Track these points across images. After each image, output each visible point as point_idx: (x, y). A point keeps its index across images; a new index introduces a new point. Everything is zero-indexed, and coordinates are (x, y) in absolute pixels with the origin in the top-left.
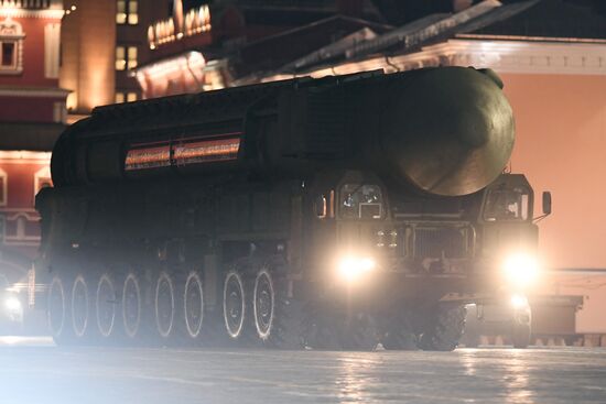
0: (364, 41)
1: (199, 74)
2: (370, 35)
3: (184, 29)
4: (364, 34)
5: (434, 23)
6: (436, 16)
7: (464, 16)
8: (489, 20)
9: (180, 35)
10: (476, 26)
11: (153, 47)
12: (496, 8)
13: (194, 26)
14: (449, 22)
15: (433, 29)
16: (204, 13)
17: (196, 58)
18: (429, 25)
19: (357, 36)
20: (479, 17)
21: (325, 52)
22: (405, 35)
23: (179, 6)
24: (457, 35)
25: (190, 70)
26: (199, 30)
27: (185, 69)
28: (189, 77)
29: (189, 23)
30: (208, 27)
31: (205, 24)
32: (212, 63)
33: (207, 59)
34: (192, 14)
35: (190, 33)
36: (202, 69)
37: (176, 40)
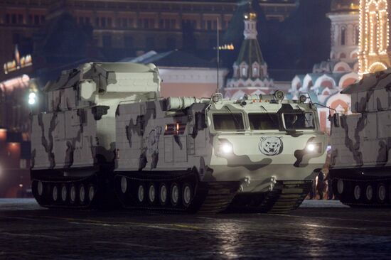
1: (27, 84)
3: (20, 65)
7: (141, 58)
9: (18, 68)
11: (6, 73)
12: (154, 56)
13: (24, 63)
16: (28, 58)
17: (26, 78)
23: (17, 55)
25: (23, 83)
26: (27, 65)
27: (21, 82)
28: (22, 85)
29: (22, 62)
30: (30, 64)
31: (29, 62)
32: (33, 79)
33: (30, 78)
34: (23, 58)
35: (22, 66)
36: (28, 82)
37: (17, 70)
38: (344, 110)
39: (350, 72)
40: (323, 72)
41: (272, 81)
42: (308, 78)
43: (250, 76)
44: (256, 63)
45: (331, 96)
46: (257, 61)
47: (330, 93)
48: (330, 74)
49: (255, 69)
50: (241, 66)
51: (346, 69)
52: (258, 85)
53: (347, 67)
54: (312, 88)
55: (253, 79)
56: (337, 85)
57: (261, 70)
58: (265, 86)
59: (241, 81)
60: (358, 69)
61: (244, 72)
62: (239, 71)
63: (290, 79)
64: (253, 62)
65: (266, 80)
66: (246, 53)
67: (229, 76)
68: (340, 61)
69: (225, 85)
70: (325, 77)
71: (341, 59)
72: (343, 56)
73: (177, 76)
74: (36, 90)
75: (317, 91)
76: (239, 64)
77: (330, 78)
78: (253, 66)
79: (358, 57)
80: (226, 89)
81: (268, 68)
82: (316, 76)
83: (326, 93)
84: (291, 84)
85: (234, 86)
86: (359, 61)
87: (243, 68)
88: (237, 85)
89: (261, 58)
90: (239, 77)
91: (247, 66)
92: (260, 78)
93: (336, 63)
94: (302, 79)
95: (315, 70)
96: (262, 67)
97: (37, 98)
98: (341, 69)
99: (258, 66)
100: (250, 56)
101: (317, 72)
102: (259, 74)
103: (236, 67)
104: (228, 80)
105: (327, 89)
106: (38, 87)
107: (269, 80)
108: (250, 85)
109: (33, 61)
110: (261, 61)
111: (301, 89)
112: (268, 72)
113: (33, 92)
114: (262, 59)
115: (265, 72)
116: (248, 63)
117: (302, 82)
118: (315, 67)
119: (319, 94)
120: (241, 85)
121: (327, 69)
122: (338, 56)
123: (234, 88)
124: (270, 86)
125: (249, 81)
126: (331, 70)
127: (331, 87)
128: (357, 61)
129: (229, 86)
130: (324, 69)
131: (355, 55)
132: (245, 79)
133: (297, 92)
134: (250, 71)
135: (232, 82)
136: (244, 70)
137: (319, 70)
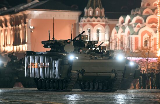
0: (4, 10)
2: (6, 9)
4: (4, 9)
5: (22, 6)
6: (22, 4)
7: (30, 4)
8: (36, 5)
10: (33, 7)
12: (38, 2)
14: (26, 6)
15: (22, 7)
18: (21, 6)
19: (2, 9)
20: (34, 5)
22: (15, 9)
24: (28, 9)
38: (149, 36)
39: (153, 14)
40: (137, 14)
41: (107, 19)
42: (128, 18)
43: (94, 16)
44: (98, 8)
45: (141, 28)
46: (99, 7)
47: (141, 27)
48: (141, 15)
49: (97, 12)
50: (89, 10)
51: (150, 13)
52: (99, 21)
53: (151, 11)
54: (130, 24)
55: (96, 17)
56: (145, 22)
57: (101, 13)
58: (103, 22)
59: (89, 19)
60: (157, 13)
61: (91, 13)
62: (87, 13)
63: (118, 18)
64: (96, 8)
65: (103, 18)
66: (92, 3)
67: (82, 16)
68: (146, 8)
69: (79, 21)
70: (138, 17)
71: (148, 7)
72: (149, 5)
73: (51, 15)
75: (133, 25)
76: (88, 9)
77: (141, 18)
78: (96, 9)
79: (157, 6)
80: (80, 23)
81: (105, 11)
82: (133, 17)
83: (139, 27)
84: (118, 21)
85: (84, 22)
86: (158, 8)
87: (90, 11)
88: (87, 21)
89: (100, 5)
90: (88, 16)
91: (92, 10)
92: (100, 17)
93: (144, 9)
94: (125, 18)
95: (132, 12)
96: (102, 10)
98: (147, 12)
99: (99, 10)
100: (94, 4)
101: (133, 14)
102: (99, 15)
103: (86, 10)
104: (81, 18)
105: (139, 24)
107: (105, 19)
108: (94, 21)
110: (101, 7)
111: (124, 24)
112: (105, 13)
114: (102, 6)
115: (103, 14)
116: (93, 8)
117: (125, 20)
118: (132, 11)
119: (134, 27)
120: (89, 21)
121: (139, 12)
122: (146, 5)
123: (85, 23)
124: (106, 22)
125: (94, 19)
126: (142, 13)
127: (141, 23)
128: (157, 8)
129: (82, 22)
130: (138, 12)
131: (156, 5)
132: (91, 17)
133: (121, 26)
134: (94, 13)
135: (83, 19)
136: (91, 12)
137: (135, 13)
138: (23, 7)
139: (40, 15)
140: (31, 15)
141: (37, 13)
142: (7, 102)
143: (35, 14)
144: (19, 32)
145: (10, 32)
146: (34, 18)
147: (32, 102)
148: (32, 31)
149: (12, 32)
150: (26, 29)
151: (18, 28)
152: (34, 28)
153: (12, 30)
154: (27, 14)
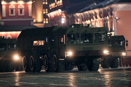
0: (94, 5)
1: (60, 14)
2: (95, 4)
3: (57, 5)
4: (94, 4)
9: (56, 6)
10: (117, 1)
11: (51, 9)
13: (59, 4)
16: (61, 1)
17: (60, 11)
18: (107, 1)
19: (93, 4)
21: (86, 8)
22: (103, 4)
24: (114, 3)
25: (59, 13)
26: (60, 5)
27: (57, 13)
28: (58, 15)
29: (58, 3)
30: (62, 4)
31: (61, 3)
32: (63, 11)
33: (62, 11)
34: (59, 1)
35: (58, 5)
36: (61, 13)
37: (56, 7)
74: (65, 17)
97: (65, 20)
106: (66, 15)
109: (63, 3)
113: (64, 17)
138: (110, 2)
139: (123, 7)
140: (116, 7)
141: (121, 6)
142: (100, 79)
143: (119, 7)
144: (107, 22)
145: (100, 23)
146: (119, 10)
147: (119, 79)
148: (118, 21)
149: (101, 23)
150: (112, 20)
151: (106, 19)
152: (119, 18)
153: (101, 21)
154: (113, 7)
